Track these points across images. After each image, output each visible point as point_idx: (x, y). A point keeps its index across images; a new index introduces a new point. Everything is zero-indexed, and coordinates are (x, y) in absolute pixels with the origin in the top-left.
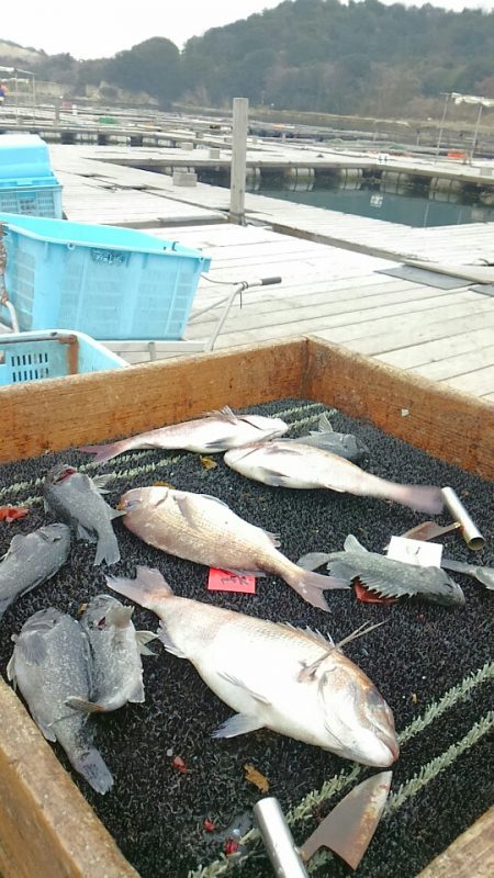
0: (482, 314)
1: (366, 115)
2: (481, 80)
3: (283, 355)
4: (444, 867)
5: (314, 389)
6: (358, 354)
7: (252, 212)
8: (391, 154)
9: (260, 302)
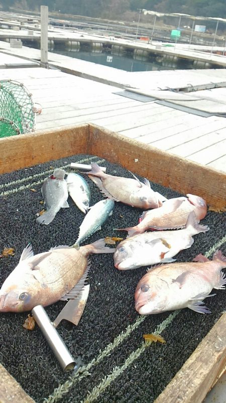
0: (160, 114)
1: (105, 18)
2: (157, 4)
3: (77, 133)
4: (181, 378)
5: (93, 150)
6: (114, 132)
7: (51, 61)
8: (116, 37)
9: (59, 106)
